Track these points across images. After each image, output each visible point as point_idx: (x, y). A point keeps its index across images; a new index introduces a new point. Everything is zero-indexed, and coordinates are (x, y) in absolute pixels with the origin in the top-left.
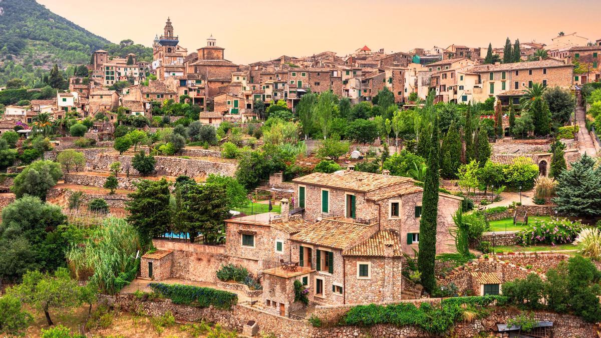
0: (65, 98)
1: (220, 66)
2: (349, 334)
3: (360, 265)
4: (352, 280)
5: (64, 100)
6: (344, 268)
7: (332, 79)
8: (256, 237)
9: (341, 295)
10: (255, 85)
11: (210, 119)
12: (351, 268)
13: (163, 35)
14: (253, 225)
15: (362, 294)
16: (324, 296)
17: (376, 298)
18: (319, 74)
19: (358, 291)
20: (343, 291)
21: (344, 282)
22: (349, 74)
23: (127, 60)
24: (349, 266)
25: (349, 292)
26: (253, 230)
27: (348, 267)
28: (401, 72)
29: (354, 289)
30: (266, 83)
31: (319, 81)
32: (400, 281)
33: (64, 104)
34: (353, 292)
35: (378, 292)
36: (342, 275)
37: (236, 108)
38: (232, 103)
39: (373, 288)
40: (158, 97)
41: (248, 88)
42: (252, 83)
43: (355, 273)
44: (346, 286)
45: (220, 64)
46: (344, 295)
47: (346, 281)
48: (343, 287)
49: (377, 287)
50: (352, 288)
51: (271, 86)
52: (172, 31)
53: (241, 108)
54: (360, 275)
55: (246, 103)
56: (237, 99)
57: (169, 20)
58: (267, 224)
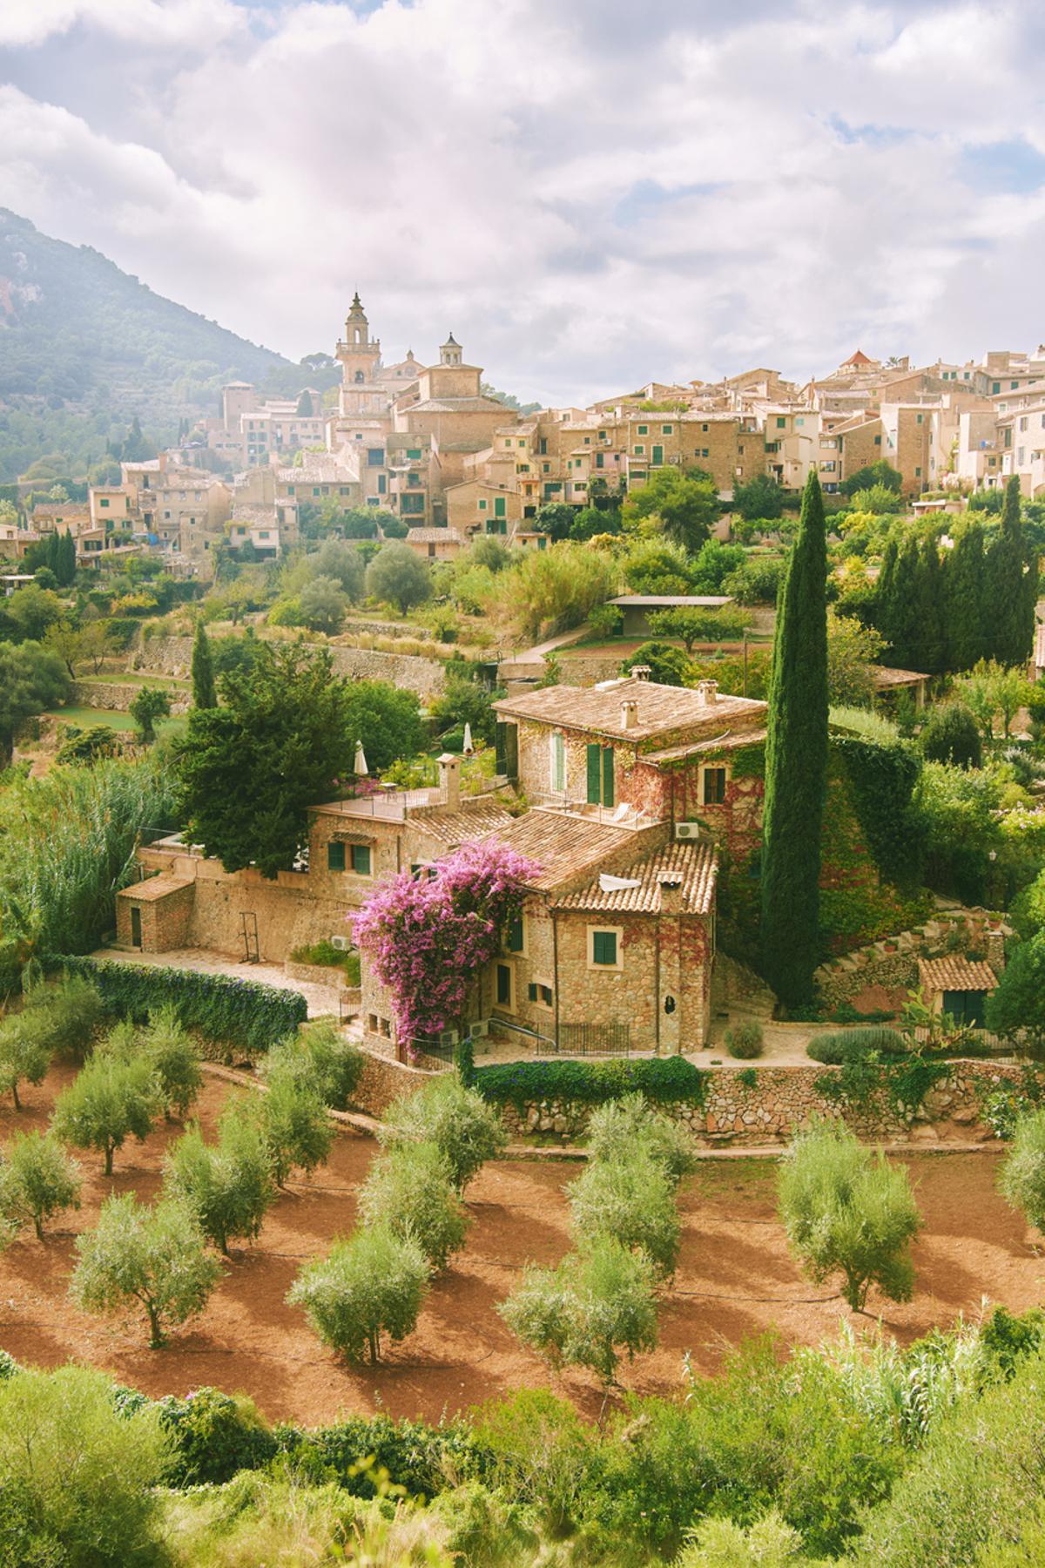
0: (104, 498)
1: (470, 414)
2: (556, 1111)
3: (595, 934)
4: (576, 972)
5: (105, 503)
6: (555, 940)
7: (742, 441)
8: (375, 851)
9: (550, 1009)
10: (549, 459)
11: (432, 546)
12: (571, 941)
13: (345, 340)
14: (368, 822)
15: (600, 1009)
16: (513, 1010)
17: (638, 1019)
18: (705, 428)
19: (591, 1002)
20: (554, 998)
21: (556, 976)
22: (783, 426)
23: (297, 404)
24: (567, 937)
25: (568, 1001)
26: (370, 833)
27: (565, 938)
28: (920, 417)
29: (581, 995)
30: (575, 452)
31: (706, 447)
32: (701, 978)
33: (106, 513)
34: (580, 1003)
35: (642, 1003)
36: (550, 958)
37: (500, 518)
38: (490, 507)
39: (629, 993)
40: (316, 492)
41: (533, 468)
42: (544, 452)
43: (582, 955)
44: (561, 987)
45: (471, 409)
46: (557, 1008)
47: (560, 974)
48: (554, 989)
49: (641, 992)
50: (576, 992)
51: (585, 463)
52: (366, 329)
53: (513, 517)
54: (596, 961)
55: (524, 504)
56: (500, 496)
57: (357, 300)
58: (400, 820)
